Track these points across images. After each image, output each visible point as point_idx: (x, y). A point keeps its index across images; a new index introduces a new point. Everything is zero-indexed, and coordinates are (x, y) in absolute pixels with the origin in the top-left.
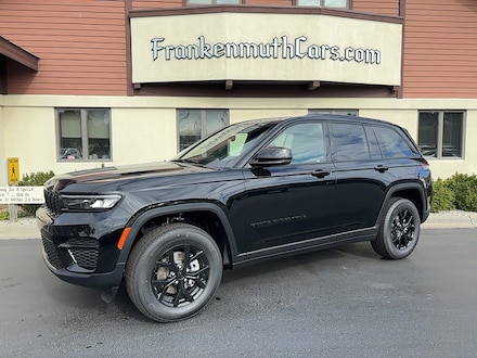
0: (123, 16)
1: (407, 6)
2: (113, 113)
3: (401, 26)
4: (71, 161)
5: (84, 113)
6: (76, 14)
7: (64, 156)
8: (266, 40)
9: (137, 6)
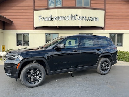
1: (106, 6)
3: (104, 11)
5: (23, 34)
7: (18, 45)
8: (67, 15)
9: (36, 8)
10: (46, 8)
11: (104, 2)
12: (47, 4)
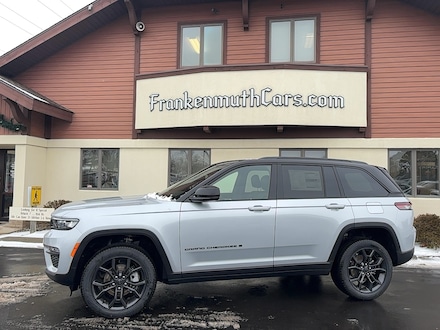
0: (133, 79)
2: (121, 152)
3: (365, 74)
4: (90, 189)
5: (100, 152)
6: (99, 80)
7: (84, 185)
8: (236, 92)
9: (143, 71)
10: (174, 69)
11: (363, 46)
12: (175, 60)
